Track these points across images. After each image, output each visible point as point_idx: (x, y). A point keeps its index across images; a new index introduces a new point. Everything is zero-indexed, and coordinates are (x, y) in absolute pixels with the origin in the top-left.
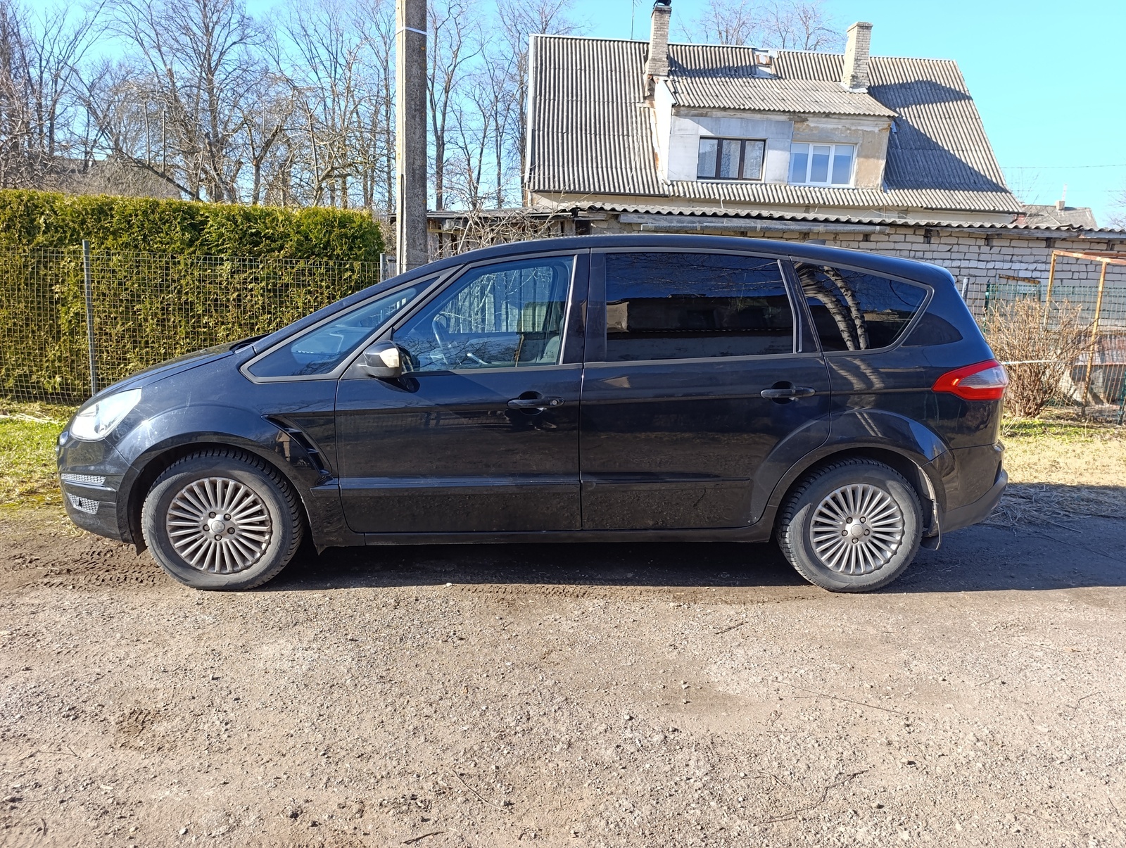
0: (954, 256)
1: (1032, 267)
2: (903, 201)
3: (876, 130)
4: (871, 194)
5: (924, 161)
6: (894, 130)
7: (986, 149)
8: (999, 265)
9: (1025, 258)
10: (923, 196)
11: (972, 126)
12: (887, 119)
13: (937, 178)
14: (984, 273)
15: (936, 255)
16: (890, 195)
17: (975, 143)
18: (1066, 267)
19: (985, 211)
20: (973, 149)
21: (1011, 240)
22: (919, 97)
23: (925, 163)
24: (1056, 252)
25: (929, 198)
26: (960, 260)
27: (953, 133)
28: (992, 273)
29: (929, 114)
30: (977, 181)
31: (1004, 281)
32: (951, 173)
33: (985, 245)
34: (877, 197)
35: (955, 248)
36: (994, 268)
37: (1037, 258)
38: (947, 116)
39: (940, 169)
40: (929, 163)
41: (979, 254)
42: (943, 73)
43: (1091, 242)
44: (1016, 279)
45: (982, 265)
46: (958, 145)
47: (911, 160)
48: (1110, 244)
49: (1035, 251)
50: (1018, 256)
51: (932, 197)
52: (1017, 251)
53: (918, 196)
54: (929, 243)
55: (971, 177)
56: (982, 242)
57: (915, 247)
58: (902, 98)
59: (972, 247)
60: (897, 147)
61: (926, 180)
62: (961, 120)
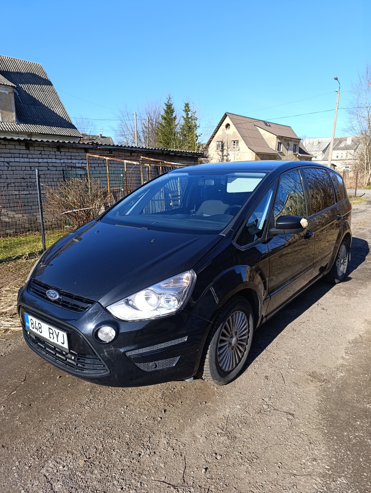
0: (43, 156)
1: (81, 161)
2: (28, 130)
3: (7, 92)
4: (11, 125)
5: (35, 111)
6: (18, 94)
7: (62, 108)
8: (66, 161)
9: (77, 158)
10: (38, 128)
11: (54, 96)
12: (11, 87)
13: (43, 120)
14: (60, 165)
15: (34, 156)
16: (21, 126)
17: (57, 105)
18: (95, 162)
19: (66, 136)
20: (57, 107)
21: (69, 148)
22: (27, 79)
23: (36, 112)
24: (88, 154)
25: (40, 129)
26: (47, 158)
27: (46, 99)
28: (64, 165)
29: (33, 88)
30: (61, 122)
31: (70, 169)
32: (49, 117)
33: (57, 151)
34: (15, 127)
35: (43, 152)
36: (64, 163)
37: (82, 157)
38: (42, 90)
39: (43, 115)
40: (38, 112)
41: (56, 155)
42: (36, 69)
43: (103, 150)
44: (76, 167)
45: (58, 161)
46: (50, 105)
47: (29, 110)
48: (111, 151)
49: (81, 154)
50: (73, 156)
51: (42, 128)
52: (73, 154)
53: (35, 128)
54: (29, 150)
55: (58, 120)
56: (55, 150)
57: (22, 152)
58: (19, 79)
59: (52, 152)
60: (21, 103)
61: (38, 120)
62: (49, 93)
